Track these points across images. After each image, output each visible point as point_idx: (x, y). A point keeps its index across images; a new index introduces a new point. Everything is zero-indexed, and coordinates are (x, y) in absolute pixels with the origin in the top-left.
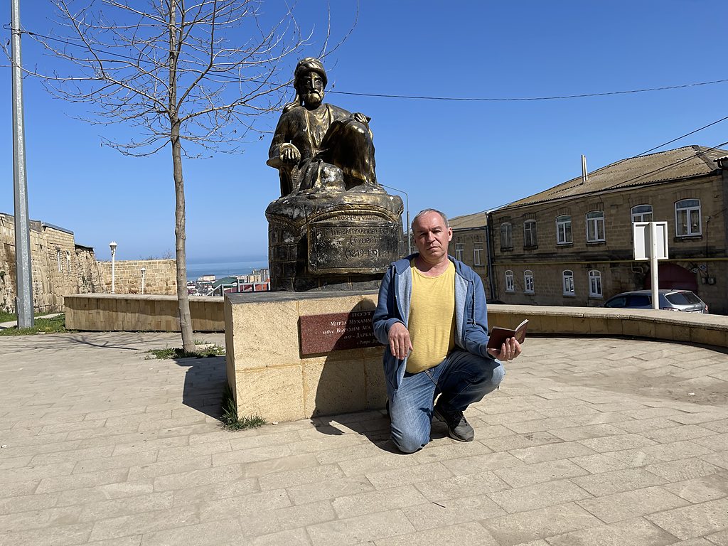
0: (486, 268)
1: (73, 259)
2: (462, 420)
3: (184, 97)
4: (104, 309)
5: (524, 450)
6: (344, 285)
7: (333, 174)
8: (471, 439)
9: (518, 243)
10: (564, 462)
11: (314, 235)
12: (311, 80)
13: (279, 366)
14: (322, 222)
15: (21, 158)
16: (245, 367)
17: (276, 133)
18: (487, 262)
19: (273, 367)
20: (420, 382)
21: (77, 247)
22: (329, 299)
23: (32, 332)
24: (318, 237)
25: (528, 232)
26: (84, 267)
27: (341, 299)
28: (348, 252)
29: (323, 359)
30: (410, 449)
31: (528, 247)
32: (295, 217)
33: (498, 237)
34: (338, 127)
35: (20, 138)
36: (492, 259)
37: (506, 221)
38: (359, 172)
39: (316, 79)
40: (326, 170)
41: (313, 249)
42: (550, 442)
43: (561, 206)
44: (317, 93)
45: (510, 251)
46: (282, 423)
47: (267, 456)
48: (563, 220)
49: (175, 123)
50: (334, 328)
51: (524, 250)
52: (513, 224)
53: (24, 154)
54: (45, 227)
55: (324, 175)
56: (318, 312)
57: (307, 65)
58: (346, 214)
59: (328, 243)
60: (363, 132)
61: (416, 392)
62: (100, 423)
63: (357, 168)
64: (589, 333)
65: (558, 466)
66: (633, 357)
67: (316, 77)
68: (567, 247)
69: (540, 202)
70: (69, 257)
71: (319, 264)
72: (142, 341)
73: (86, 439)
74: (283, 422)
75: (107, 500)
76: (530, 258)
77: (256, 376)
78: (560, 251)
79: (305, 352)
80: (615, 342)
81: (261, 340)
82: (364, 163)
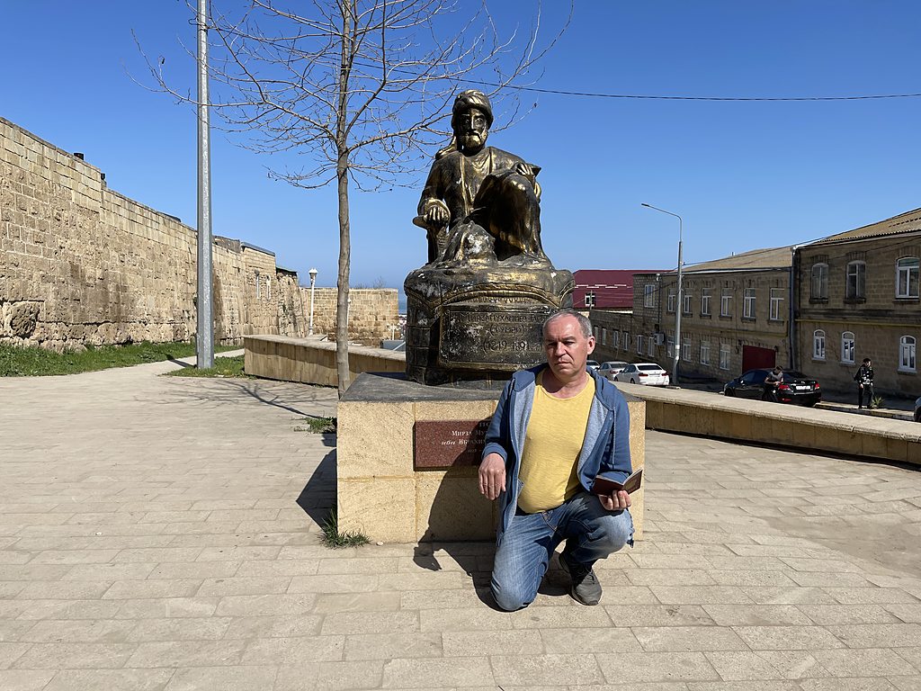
0: (785, 324)
1: (273, 285)
2: (588, 576)
3: (353, 122)
4: (283, 356)
5: (653, 629)
6: (482, 383)
7: (478, 243)
8: (594, 603)
9: (836, 292)
10: (696, 658)
11: (448, 319)
12: (470, 118)
13: (388, 477)
14: (457, 304)
15: (206, 177)
16: (349, 475)
17: (427, 185)
18: (788, 316)
19: (382, 478)
20: (533, 526)
21: (278, 270)
22: (452, 402)
23: (210, 374)
24: (453, 322)
25: (853, 279)
26: (286, 294)
27: (467, 403)
28: (486, 343)
29: (442, 474)
30: (508, 606)
31: (852, 299)
32: (429, 295)
33: (808, 283)
34: (492, 183)
35: (205, 154)
36: (795, 312)
37: (821, 261)
38: (517, 238)
39: (476, 117)
40: (471, 238)
41: (446, 336)
42: (695, 623)
43: (906, 244)
44: (477, 135)
45: (823, 303)
46: (388, 544)
47: (349, 587)
48: (908, 264)
49: (343, 153)
50: (457, 439)
51: (845, 303)
52: (831, 266)
53: (209, 172)
54: (244, 247)
55: (467, 244)
56: (438, 417)
57: (465, 101)
58: (489, 295)
59: (463, 331)
60: (524, 189)
61: (528, 536)
62: (203, 516)
63: (515, 234)
64: (860, 454)
65: (683, 662)
66: (903, 500)
67: (478, 114)
68: (911, 303)
69: (874, 237)
70: (269, 283)
71: (451, 355)
72: (314, 399)
73: (182, 535)
74: (390, 543)
75: (165, 618)
76: (855, 314)
77: (361, 486)
78: (899, 307)
79: (420, 464)
80: (893, 472)
81: (369, 446)
82: (523, 227)
